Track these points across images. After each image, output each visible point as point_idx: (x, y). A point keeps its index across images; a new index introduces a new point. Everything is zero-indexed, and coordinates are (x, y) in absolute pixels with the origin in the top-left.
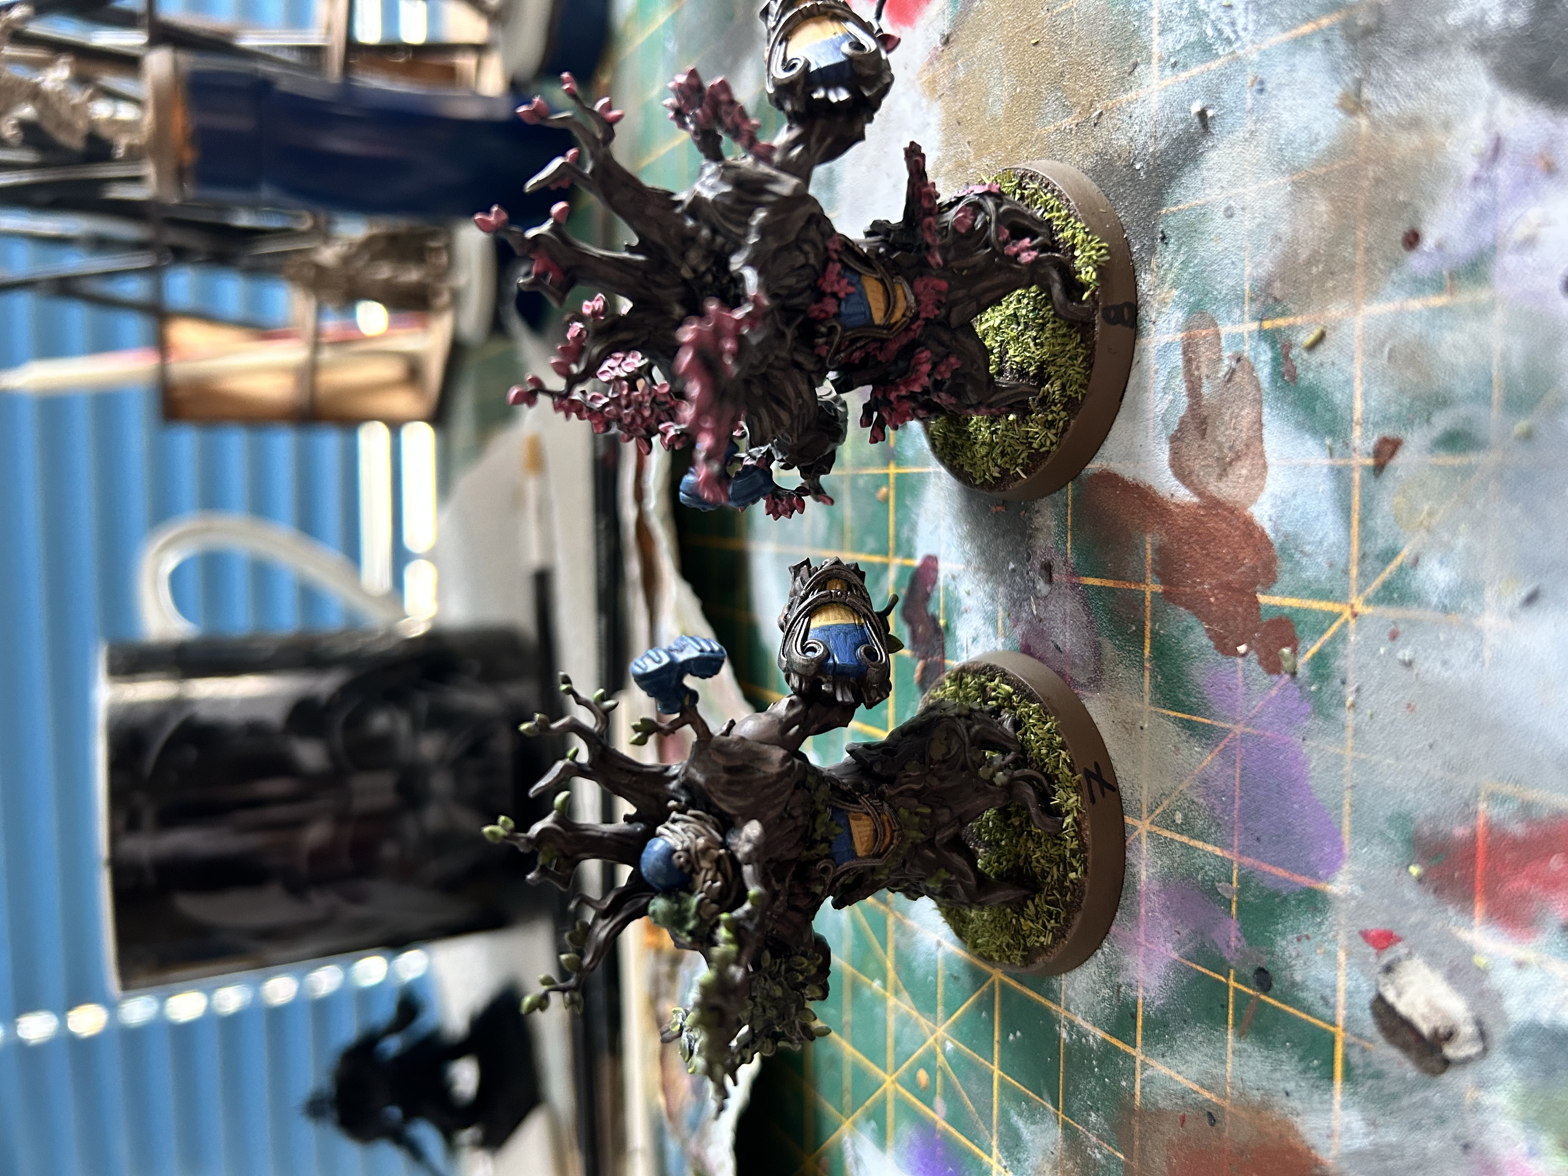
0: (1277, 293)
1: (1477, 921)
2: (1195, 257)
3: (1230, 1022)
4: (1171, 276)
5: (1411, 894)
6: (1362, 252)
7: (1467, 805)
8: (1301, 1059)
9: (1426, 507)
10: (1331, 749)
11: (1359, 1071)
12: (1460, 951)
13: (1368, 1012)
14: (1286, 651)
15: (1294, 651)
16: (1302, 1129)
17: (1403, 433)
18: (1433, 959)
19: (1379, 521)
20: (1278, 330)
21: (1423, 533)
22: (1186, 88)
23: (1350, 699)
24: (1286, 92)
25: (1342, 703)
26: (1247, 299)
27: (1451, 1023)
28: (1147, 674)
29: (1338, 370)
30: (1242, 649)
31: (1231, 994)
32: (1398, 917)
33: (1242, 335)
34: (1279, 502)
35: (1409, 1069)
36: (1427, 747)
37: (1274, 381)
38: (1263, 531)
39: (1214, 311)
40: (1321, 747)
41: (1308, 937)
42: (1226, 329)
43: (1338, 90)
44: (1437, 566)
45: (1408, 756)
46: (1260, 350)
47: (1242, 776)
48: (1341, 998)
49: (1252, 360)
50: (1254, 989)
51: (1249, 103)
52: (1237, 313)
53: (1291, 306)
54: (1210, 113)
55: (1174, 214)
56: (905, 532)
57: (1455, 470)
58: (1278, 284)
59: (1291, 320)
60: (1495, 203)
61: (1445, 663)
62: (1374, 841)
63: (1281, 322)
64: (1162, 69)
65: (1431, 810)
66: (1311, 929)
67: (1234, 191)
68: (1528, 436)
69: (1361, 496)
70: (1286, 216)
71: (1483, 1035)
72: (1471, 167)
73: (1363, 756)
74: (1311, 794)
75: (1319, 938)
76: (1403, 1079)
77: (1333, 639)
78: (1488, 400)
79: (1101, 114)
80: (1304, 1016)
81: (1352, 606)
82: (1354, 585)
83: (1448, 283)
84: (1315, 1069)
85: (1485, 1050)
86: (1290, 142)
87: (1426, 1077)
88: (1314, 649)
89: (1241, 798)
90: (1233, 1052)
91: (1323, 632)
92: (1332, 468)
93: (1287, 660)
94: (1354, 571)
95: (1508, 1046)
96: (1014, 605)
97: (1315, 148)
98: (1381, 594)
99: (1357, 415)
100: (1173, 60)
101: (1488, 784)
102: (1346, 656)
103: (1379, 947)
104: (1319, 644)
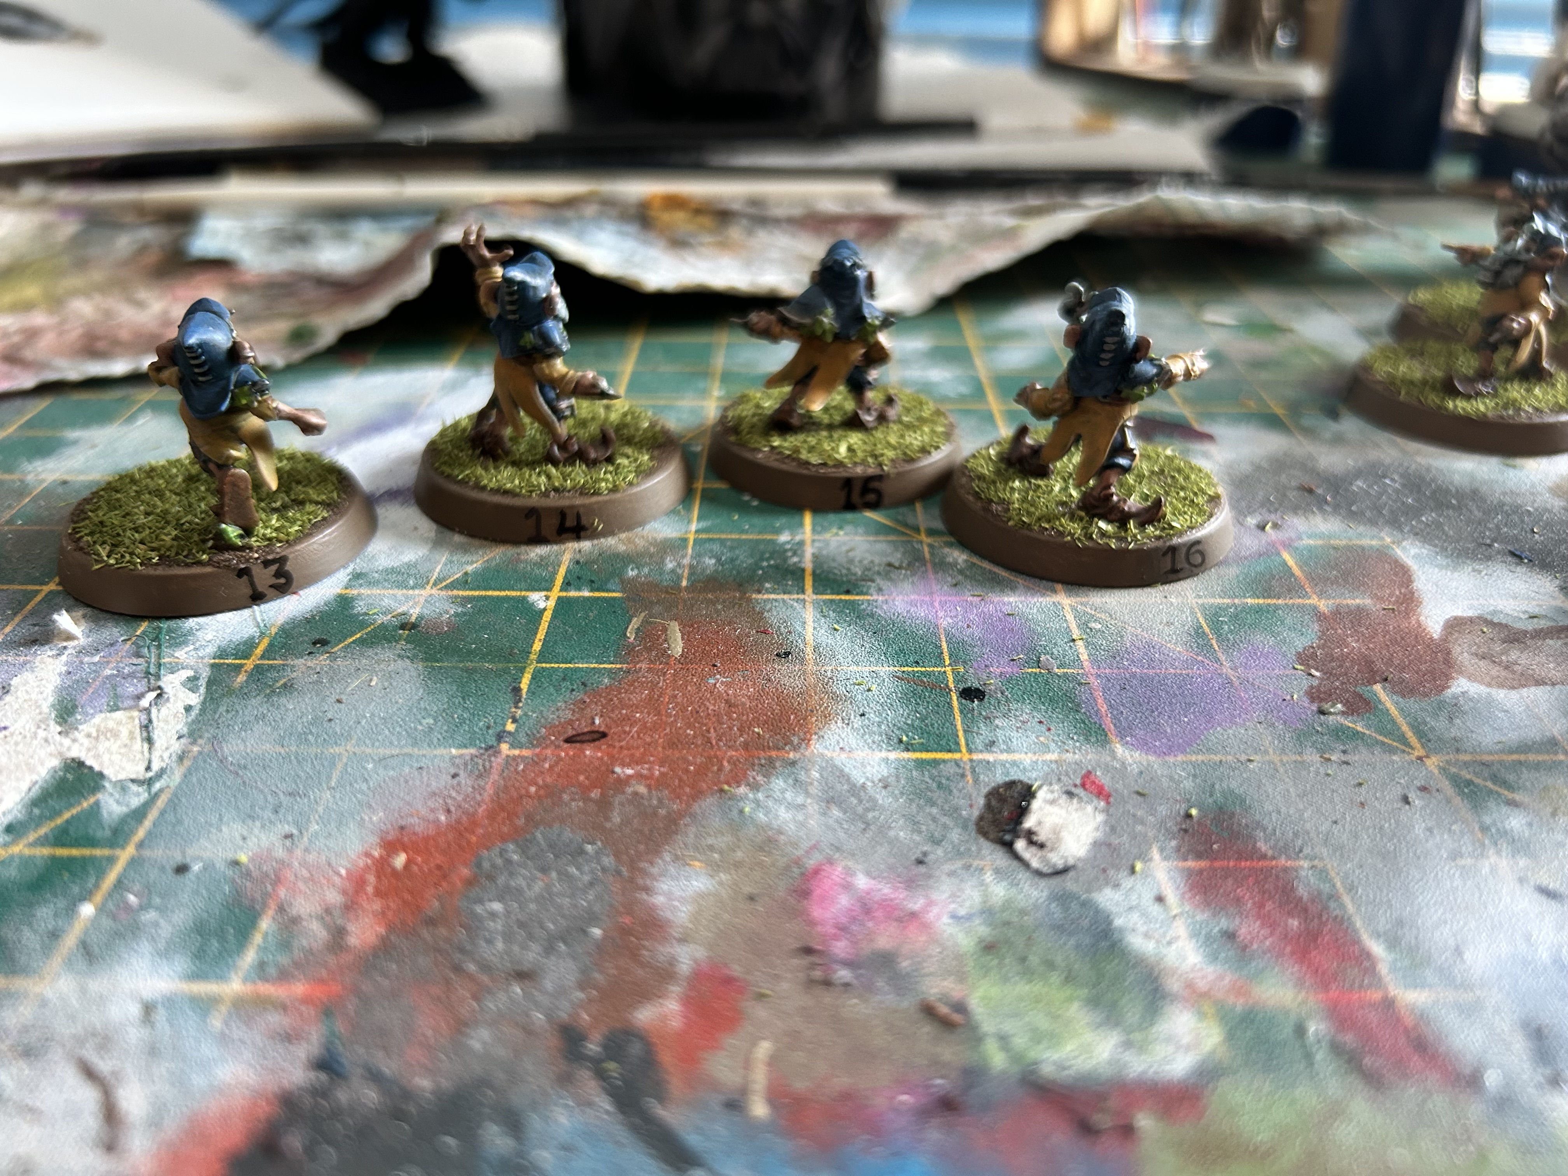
1: (1178, 863)
3: (905, 669)
5: (1164, 810)
8: (911, 726)
10: (1267, 745)
11: (934, 771)
12: (1135, 850)
13: (1008, 779)
14: (1341, 707)
15: (1345, 713)
16: (833, 726)
18: (1110, 830)
19: (1532, 776)
23: (1332, 757)
25: (1322, 751)
28: (1227, 601)
30: (1315, 673)
31: (936, 669)
32: (1129, 800)
34: (1487, 699)
35: (970, 812)
36: (1331, 820)
38: (1449, 687)
40: (1263, 737)
41: (1049, 729)
44: (1524, 821)
47: (1181, 675)
48: (1003, 757)
50: (956, 687)
61: (1430, 831)
62: (1198, 781)
65: (1267, 824)
66: (1060, 732)
69: (1545, 761)
71: (1060, 872)
73: (1281, 770)
74: (1207, 729)
75: (1056, 739)
76: (955, 808)
77: (1382, 743)
80: (960, 726)
81: (1427, 757)
82: (1449, 758)
84: (908, 736)
85: (1042, 875)
87: (974, 827)
89: (1157, 674)
90: (874, 671)
91: (1383, 735)
92: (1554, 739)
93: (1331, 707)
95: (1062, 893)
98: (1459, 780)
101: (1332, 867)
102: (1373, 754)
103: (1083, 785)
104: (1367, 732)
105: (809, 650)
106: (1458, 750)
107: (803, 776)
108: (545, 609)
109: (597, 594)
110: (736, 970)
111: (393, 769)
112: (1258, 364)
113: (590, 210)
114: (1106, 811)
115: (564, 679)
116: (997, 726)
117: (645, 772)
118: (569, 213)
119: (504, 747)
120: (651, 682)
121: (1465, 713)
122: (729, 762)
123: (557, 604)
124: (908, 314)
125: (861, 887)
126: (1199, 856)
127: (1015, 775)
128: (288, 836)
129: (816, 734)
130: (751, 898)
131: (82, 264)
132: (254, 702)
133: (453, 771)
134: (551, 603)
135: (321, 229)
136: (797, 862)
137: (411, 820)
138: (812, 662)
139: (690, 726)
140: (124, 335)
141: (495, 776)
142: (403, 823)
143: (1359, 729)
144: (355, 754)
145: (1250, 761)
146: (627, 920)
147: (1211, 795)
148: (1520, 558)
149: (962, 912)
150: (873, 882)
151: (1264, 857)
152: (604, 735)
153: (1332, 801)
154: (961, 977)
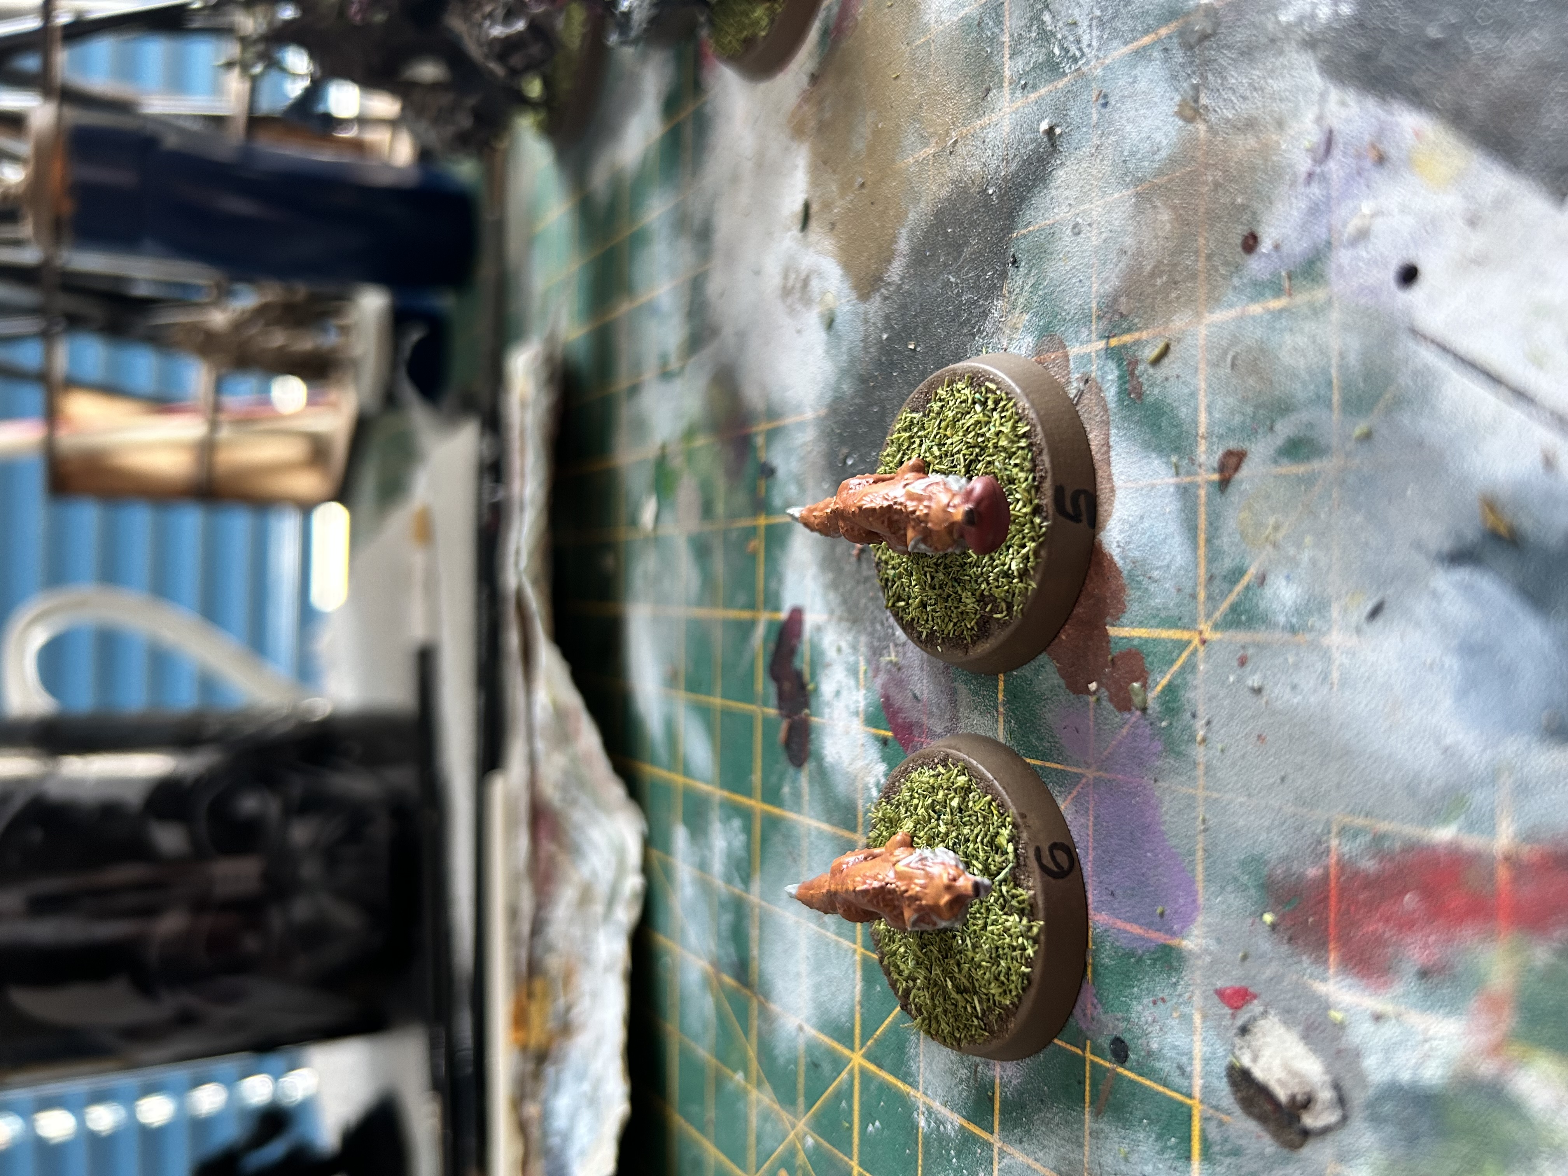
0: (1123, 309)
1: (1332, 971)
2: (1044, 279)
3: (1087, 1099)
4: (1021, 300)
5: (1265, 944)
6: (1203, 259)
7: (1319, 842)
8: (1159, 1137)
9: (1272, 521)
10: (1184, 790)
11: (1217, 1149)
12: (1315, 1006)
13: (1225, 1080)
14: (1136, 685)
15: (1144, 686)
17: (1247, 443)
18: (1289, 1016)
19: (1225, 540)
20: (1124, 346)
21: (1269, 548)
22: (1035, 108)
23: (1201, 734)
24: (1129, 104)
25: (1192, 739)
26: (1094, 317)
27: (1308, 1089)
28: (1001, 719)
29: (1183, 383)
30: (1093, 686)
31: (1088, 1067)
32: (1253, 973)
33: (1089, 354)
34: (1127, 527)
35: (1267, 1144)
36: (1279, 781)
37: (1120, 401)
38: (1112, 558)
39: (1063, 333)
40: (1173, 788)
41: (1163, 1000)
42: (1074, 350)
43: (1178, 98)
44: (1284, 583)
45: (1259, 792)
46: (1106, 369)
47: (1095, 825)
48: (1197, 1067)
49: (1099, 380)
50: (1110, 1062)
51: (1095, 117)
52: (1085, 332)
53: (1136, 320)
54: (1058, 131)
55: (1025, 236)
56: (773, 585)
57: (1299, 479)
58: (1123, 299)
59: (1137, 335)
60: (1329, 197)
61: (1294, 687)
62: (1229, 888)
63: (1127, 338)
64: (1013, 93)
65: (1283, 850)
66: (1167, 991)
67: (1082, 208)
68: (1367, 437)
69: (1207, 514)
70: (1131, 229)
71: (1341, 1101)
72: (1304, 164)
73: (1215, 795)
74: (1164, 840)
75: (1175, 1000)
76: (1261, 1155)
77: (1183, 669)
78: (1329, 405)
79: (956, 141)
80: (1161, 1089)
81: (1201, 633)
82: (1202, 610)
83: (1286, 284)
84: (1172, 1148)
85: (1344, 1119)
86: (1132, 154)
87: (1286, 1151)
88: (1164, 682)
89: (1094, 849)
90: (1090, 1134)
91: (1172, 662)
92: (1178, 486)
93: (1137, 695)
94: (1202, 595)
95: (1367, 1112)
96: (874, 654)
97: (1157, 157)
98: (1230, 617)
99: (1202, 430)
100: (1023, 82)
101: (1339, 817)
102: (1196, 687)
103: (1233, 1008)
104: (1169, 676)
106: (1194, 596)
113: (532, 1110)
114: (1266, 1005)
116: (1160, 1050)
118: (535, 1132)
121: (1144, 558)
126: (1322, 943)
127: (1220, 1070)
145: (1204, 821)
147: (1248, 887)
151: (1325, 880)
153: (1256, 766)
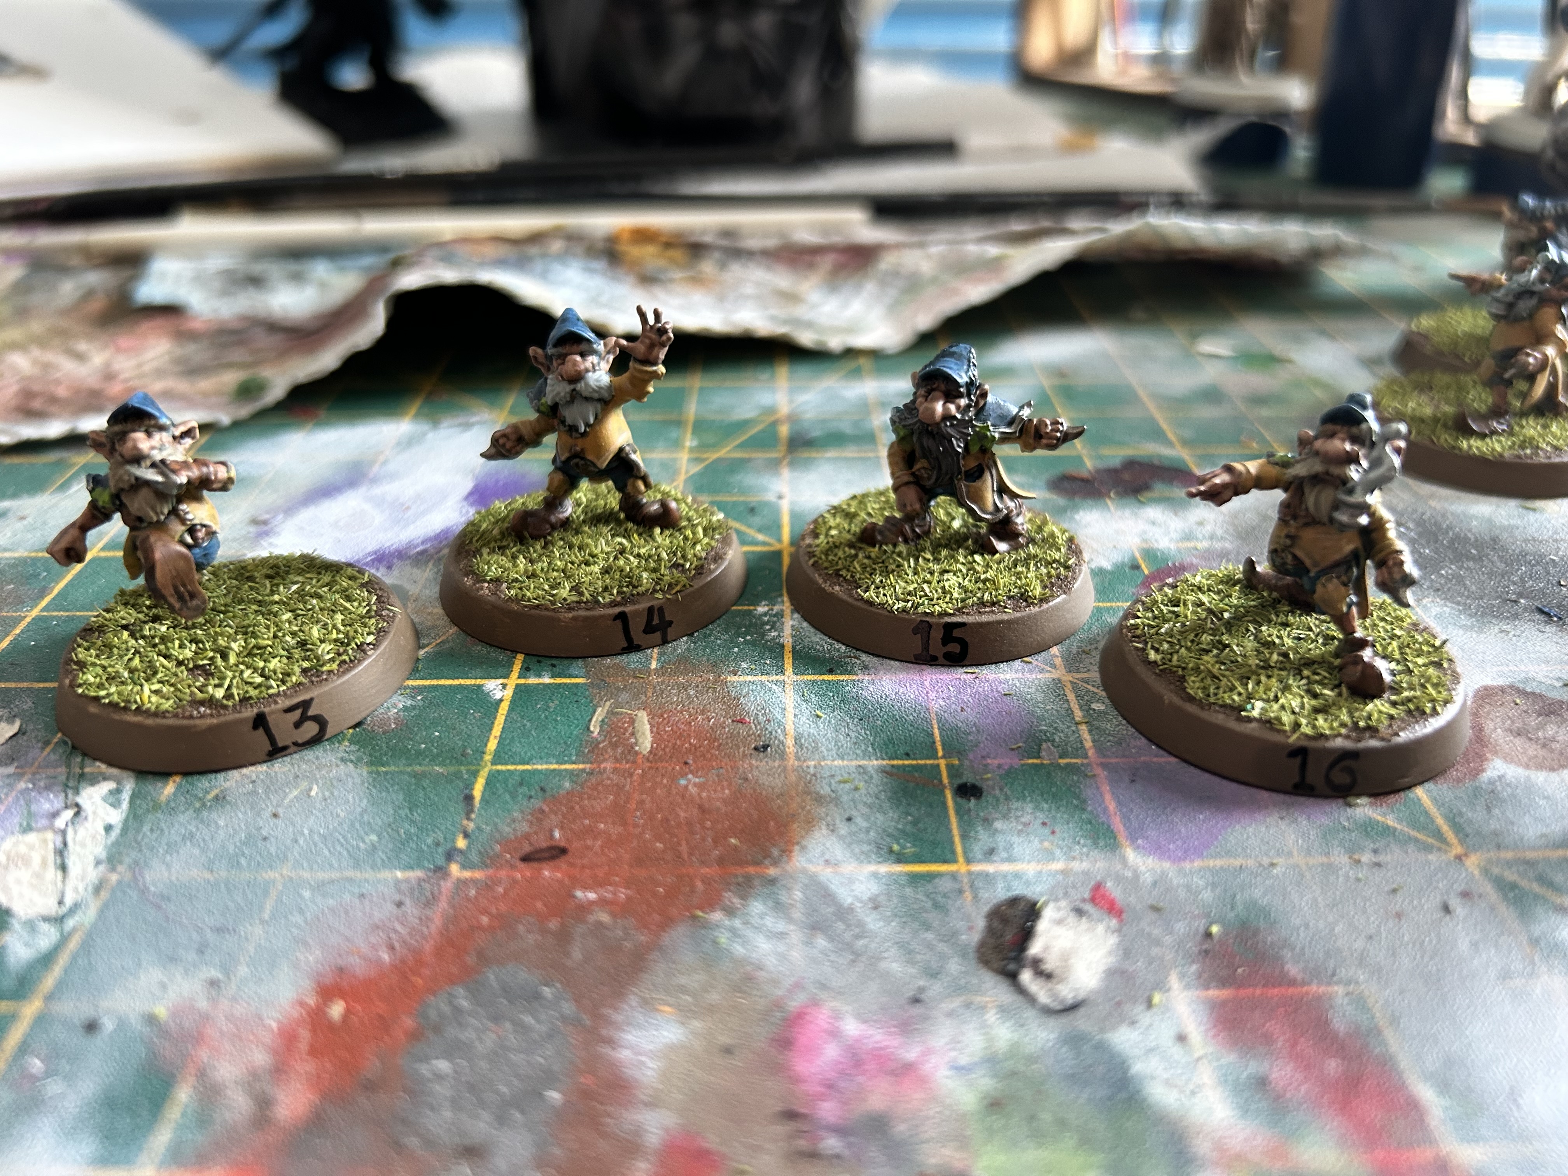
1: (1201, 993)
3: (895, 762)
5: (1183, 927)
7: (1330, 975)
8: (902, 831)
10: (1291, 845)
11: (930, 889)
12: (1154, 979)
14: (1367, 797)
16: (817, 834)
18: (1125, 954)
23: (1362, 858)
25: (1350, 850)
31: (929, 762)
32: (1144, 917)
34: (1525, 783)
35: (970, 936)
36: (1364, 934)
40: (1286, 834)
41: (1053, 832)
48: (1005, 867)
50: (950, 782)
61: (1475, 945)
62: (1218, 890)
65: (1296, 941)
66: (1066, 835)
71: (1071, 1008)
74: (1224, 828)
75: (1062, 843)
76: (953, 932)
77: (1416, 840)
80: (956, 832)
81: (1466, 855)
82: (1491, 855)
84: (899, 844)
87: (975, 955)
90: (860, 766)
91: (1416, 829)
93: (1358, 799)
95: (1074, 1034)
96: (1220, 555)
98: (1503, 882)
102: (1406, 852)
103: (1093, 900)
104: (1398, 827)
105: (790, 742)
106: (1498, 847)
107: (783, 897)
108: (501, 700)
109: (558, 681)
110: (712, 1141)
111: (332, 897)
112: (1258, 400)
113: (557, 246)
114: (1119, 931)
115: (521, 784)
116: (996, 830)
117: (609, 896)
118: (533, 250)
119: (454, 869)
120: (617, 785)
121: (1505, 801)
122: (703, 881)
123: (515, 693)
124: (890, 352)
125: (851, 1033)
126: (1224, 982)
127: (1018, 889)
128: (213, 984)
129: (798, 843)
130: (728, 1051)
131: (23, 314)
132: (182, 818)
133: (397, 897)
134: (509, 693)
135: (274, 270)
136: (778, 1005)
137: (351, 960)
138: (792, 756)
139: (658, 838)
140: (62, 392)
141: (443, 904)
142: (340, 962)
143: (1390, 823)
144: (291, 879)
145: (1273, 865)
146: (586, 1080)
147: (1232, 908)
148: (1547, 614)
149: (964, 1061)
150: (863, 1027)
151: (1293, 983)
152: (563, 851)
153: (1364, 911)
154: (962, 1142)
